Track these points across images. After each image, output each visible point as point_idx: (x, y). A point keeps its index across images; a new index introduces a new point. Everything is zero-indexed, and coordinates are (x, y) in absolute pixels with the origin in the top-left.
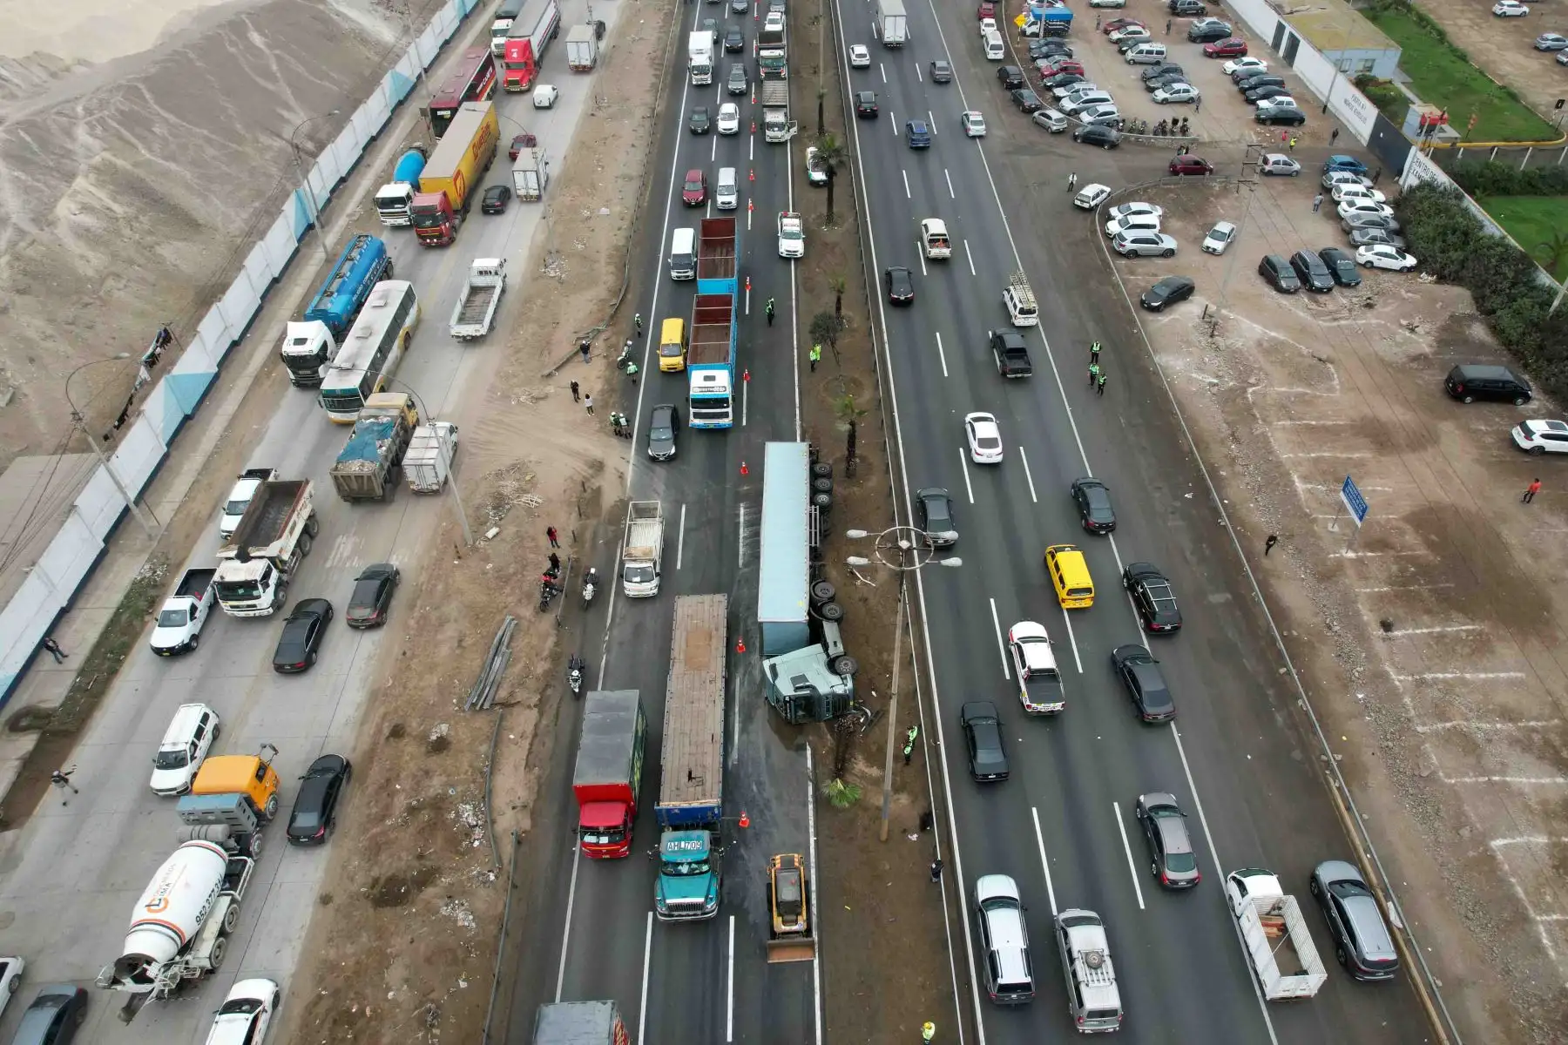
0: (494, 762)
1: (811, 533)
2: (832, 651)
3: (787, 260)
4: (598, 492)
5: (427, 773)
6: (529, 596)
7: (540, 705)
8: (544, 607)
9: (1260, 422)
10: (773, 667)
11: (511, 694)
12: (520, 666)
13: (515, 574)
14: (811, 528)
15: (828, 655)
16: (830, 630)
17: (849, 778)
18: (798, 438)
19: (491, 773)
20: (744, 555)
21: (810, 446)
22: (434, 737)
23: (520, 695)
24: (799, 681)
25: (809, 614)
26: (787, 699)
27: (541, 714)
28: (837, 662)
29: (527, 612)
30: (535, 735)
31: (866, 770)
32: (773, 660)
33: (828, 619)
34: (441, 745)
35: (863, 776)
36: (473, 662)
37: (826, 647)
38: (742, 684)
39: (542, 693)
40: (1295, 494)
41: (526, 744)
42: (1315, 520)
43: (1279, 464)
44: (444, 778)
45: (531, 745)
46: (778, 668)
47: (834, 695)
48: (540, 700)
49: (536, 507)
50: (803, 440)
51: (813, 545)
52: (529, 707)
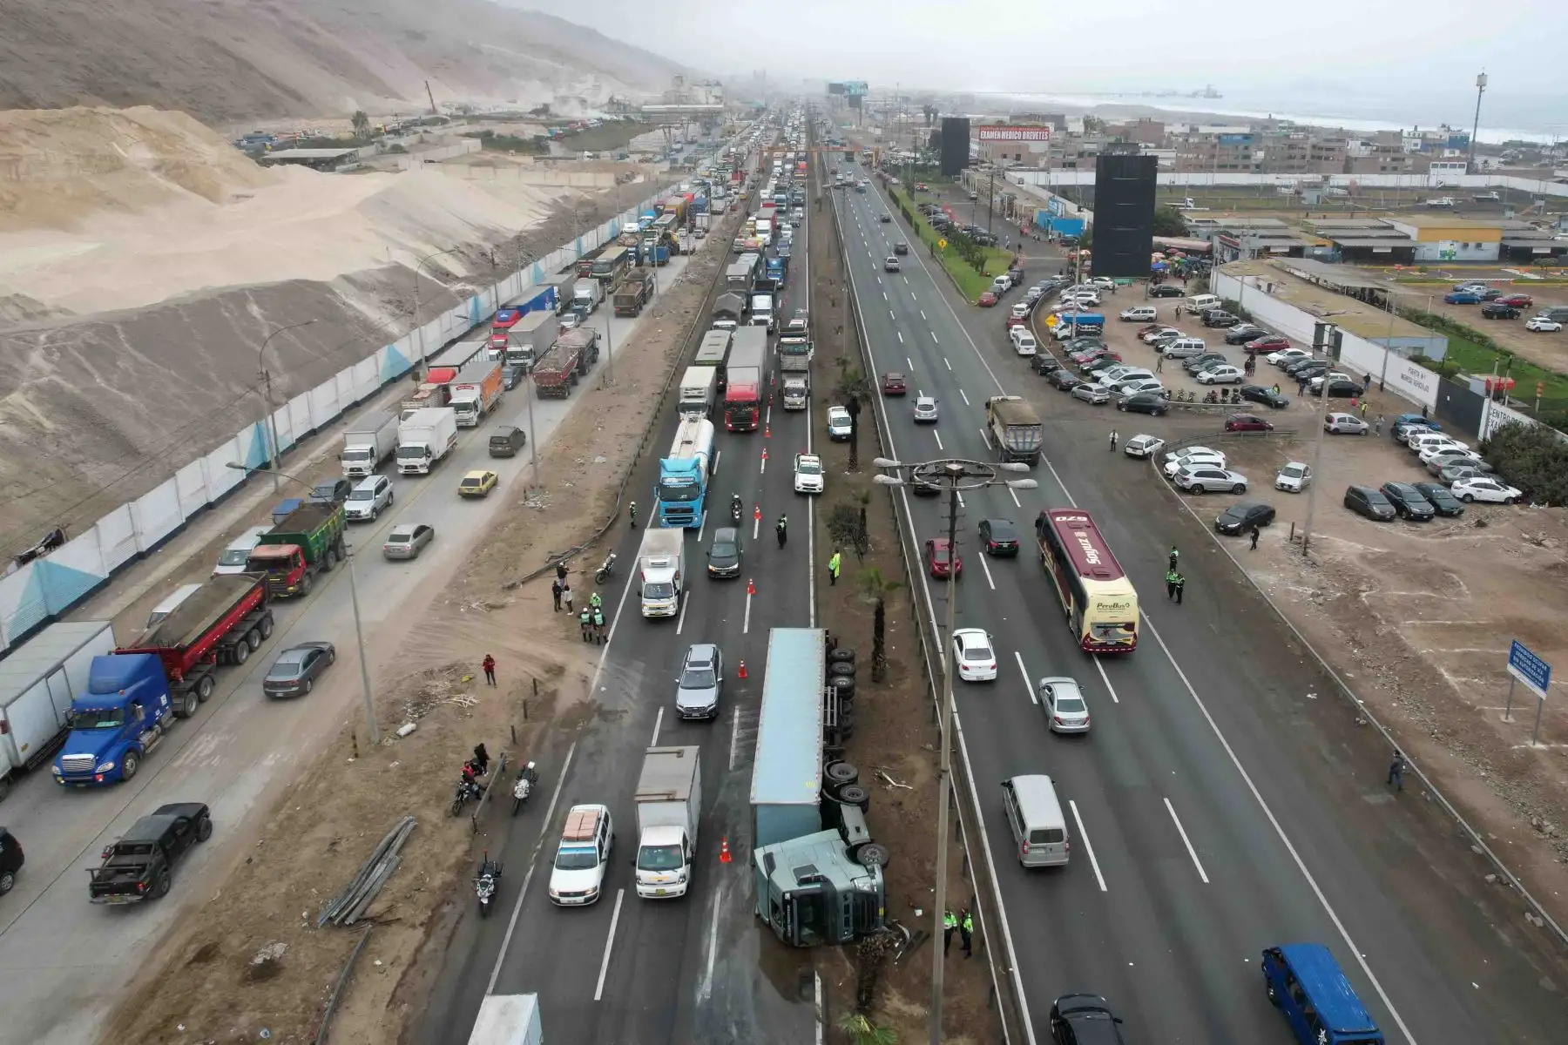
0: (341, 997)
1: (826, 713)
2: (853, 838)
3: (803, 495)
4: (553, 696)
5: (233, 1007)
6: (440, 798)
7: (429, 926)
8: (457, 811)
9: (1383, 622)
10: (769, 859)
11: (390, 909)
12: (410, 877)
13: (427, 773)
14: (826, 707)
15: (847, 842)
16: (851, 815)
17: (879, 1018)
18: (812, 626)
19: (334, 1010)
20: (737, 757)
21: (827, 633)
22: (259, 960)
23: (403, 911)
24: (806, 875)
25: (821, 794)
26: (788, 896)
27: (428, 935)
28: (860, 851)
29: (433, 815)
30: (414, 963)
31: (905, 1008)
32: (770, 848)
33: (848, 803)
34: (268, 971)
35: (900, 1016)
36: (346, 869)
37: (844, 835)
38: (724, 898)
39: (435, 909)
40: (1447, 686)
41: (396, 973)
42: (1481, 712)
43: (1418, 660)
44: (258, 1015)
45: (404, 974)
46: (777, 860)
47: (858, 894)
48: (431, 918)
49: (469, 706)
50: (817, 626)
51: (829, 724)
52: (413, 926)
